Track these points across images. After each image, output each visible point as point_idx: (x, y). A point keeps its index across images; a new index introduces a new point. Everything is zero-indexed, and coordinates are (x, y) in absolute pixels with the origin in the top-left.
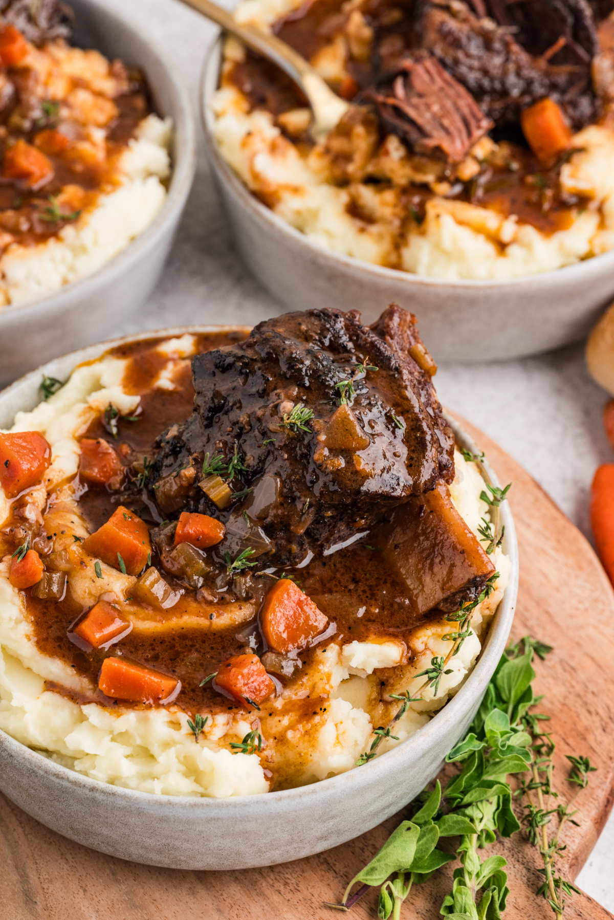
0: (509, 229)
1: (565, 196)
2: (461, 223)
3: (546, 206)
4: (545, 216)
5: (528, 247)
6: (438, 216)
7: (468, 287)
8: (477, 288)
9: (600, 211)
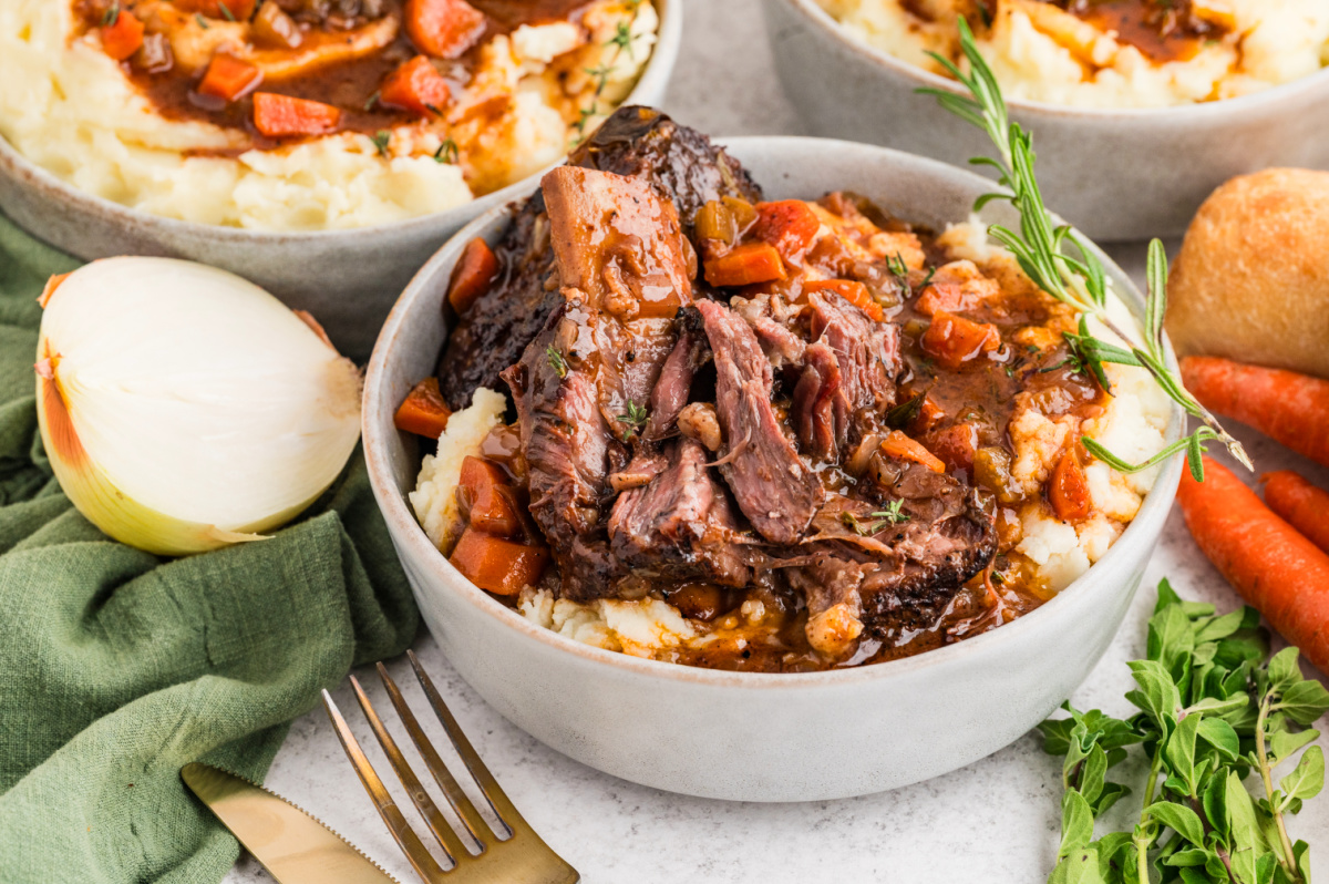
0: (1105, 46)
1: (1195, 21)
2: (1041, 29)
3: (1167, 29)
4: (1161, 42)
5: (1127, 75)
6: (1009, 13)
7: (1032, 110)
8: (1044, 113)
9: (1238, 47)
